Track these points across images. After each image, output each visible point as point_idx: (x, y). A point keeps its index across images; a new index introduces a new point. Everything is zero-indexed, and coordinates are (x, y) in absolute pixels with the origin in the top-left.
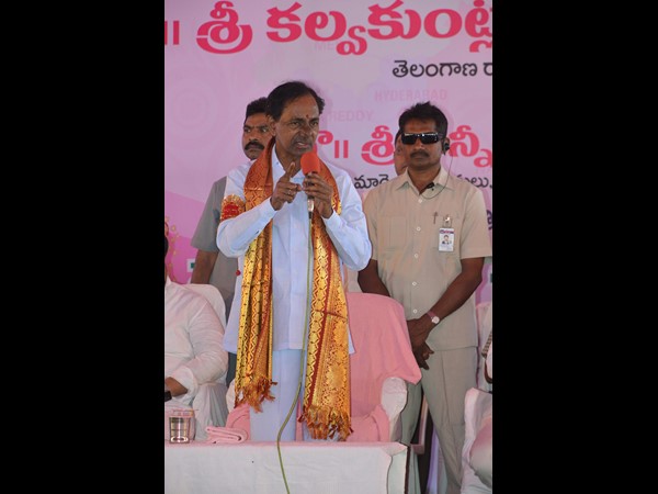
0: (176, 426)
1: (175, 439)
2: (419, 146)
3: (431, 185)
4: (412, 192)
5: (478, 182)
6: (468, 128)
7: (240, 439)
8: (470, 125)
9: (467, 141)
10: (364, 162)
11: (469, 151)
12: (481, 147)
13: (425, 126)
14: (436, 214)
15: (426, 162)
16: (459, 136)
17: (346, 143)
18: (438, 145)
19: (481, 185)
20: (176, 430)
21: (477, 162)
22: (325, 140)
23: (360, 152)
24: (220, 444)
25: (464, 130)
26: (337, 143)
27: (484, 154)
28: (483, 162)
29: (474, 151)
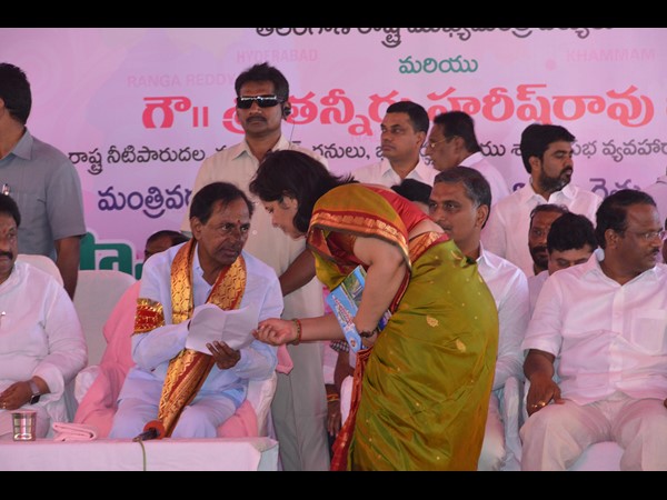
0: (20, 422)
1: (20, 437)
2: (256, 110)
4: (250, 160)
5: (354, 153)
6: (342, 92)
7: (92, 436)
8: (343, 89)
9: (341, 106)
10: (225, 130)
11: (343, 118)
12: (356, 112)
13: (262, 87)
15: (263, 128)
16: (331, 101)
17: (206, 110)
18: (277, 110)
19: (357, 155)
20: (20, 426)
21: (352, 130)
22: (182, 106)
23: (221, 119)
24: (69, 442)
25: (337, 94)
26: (196, 110)
27: (355, 121)
28: (359, 129)
29: (348, 118)
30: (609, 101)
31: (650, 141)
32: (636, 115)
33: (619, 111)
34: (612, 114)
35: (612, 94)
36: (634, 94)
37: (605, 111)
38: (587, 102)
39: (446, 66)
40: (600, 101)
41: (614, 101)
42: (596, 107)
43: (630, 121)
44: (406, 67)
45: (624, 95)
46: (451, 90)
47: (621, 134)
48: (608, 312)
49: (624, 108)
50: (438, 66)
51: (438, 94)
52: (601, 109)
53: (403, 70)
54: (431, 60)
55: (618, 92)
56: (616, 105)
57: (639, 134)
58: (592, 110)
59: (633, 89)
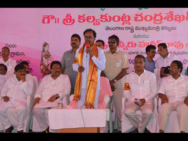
1: (59, 108)
2: (111, 44)
3: (115, 52)
4: (110, 54)
6: (122, 41)
7: (73, 108)
9: (122, 44)
11: (122, 46)
12: (125, 45)
14: (115, 59)
20: (59, 106)
21: (124, 49)
24: (69, 109)
27: (125, 47)
28: (125, 49)
29: (123, 47)
30: (175, 44)
31: (183, 52)
32: (180, 47)
33: (177, 46)
34: (175, 46)
35: (175, 42)
36: (180, 43)
37: (174, 46)
38: (170, 44)
39: (143, 36)
40: (173, 44)
41: (176, 44)
42: (172, 45)
43: (179, 48)
44: (135, 37)
45: (178, 43)
46: (144, 41)
47: (177, 50)
48: (174, 86)
49: (177, 45)
50: (141, 36)
51: (141, 42)
52: (173, 46)
53: (134, 37)
54: (140, 35)
55: (177, 42)
56: (176, 45)
57: (180, 50)
58: (171, 46)
59: (179, 42)
